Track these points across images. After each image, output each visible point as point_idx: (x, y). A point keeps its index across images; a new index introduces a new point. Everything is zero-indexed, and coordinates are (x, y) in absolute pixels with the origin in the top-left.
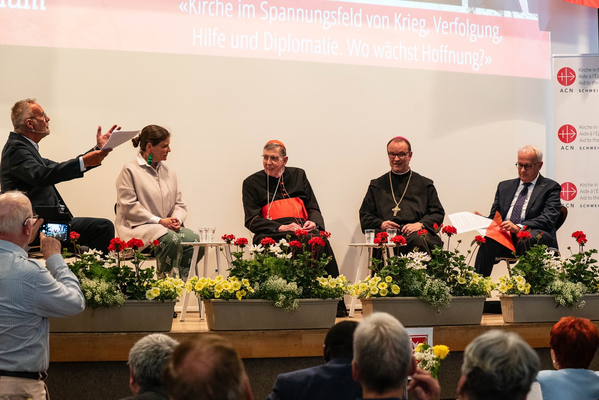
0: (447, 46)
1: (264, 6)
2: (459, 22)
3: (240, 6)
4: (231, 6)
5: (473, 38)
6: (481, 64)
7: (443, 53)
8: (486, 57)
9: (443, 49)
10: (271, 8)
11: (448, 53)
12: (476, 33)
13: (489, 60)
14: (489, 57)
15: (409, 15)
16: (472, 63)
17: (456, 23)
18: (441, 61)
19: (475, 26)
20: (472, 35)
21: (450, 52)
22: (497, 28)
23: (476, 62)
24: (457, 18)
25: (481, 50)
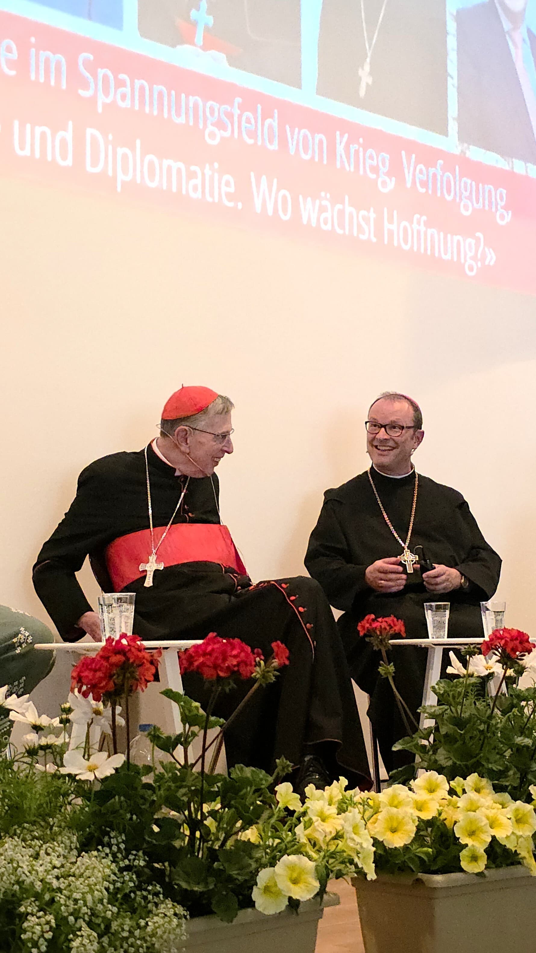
0: (424, 218)
1: (86, 63)
2: (444, 169)
3: (33, 50)
4: (14, 47)
5: (466, 208)
6: (479, 264)
7: (419, 232)
8: (486, 249)
9: (419, 223)
10: (101, 72)
11: (426, 233)
12: (469, 198)
13: (491, 259)
14: (491, 250)
15: (361, 140)
16: (466, 261)
17: (439, 172)
18: (415, 249)
19: (469, 181)
20: (464, 201)
21: (430, 231)
22: (504, 192)
23: (471, 258)
24: (441, 162)
25: (479, 234)
